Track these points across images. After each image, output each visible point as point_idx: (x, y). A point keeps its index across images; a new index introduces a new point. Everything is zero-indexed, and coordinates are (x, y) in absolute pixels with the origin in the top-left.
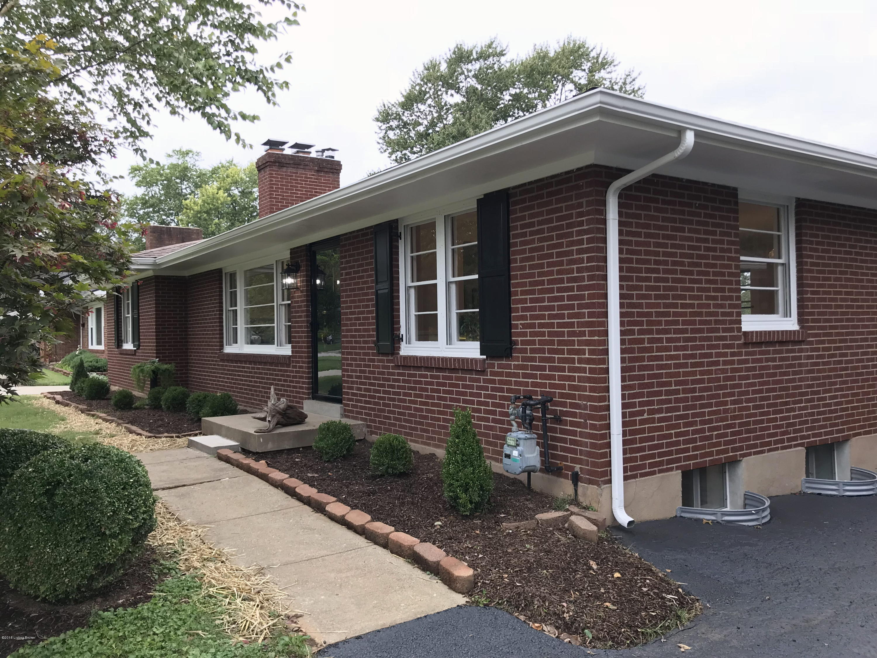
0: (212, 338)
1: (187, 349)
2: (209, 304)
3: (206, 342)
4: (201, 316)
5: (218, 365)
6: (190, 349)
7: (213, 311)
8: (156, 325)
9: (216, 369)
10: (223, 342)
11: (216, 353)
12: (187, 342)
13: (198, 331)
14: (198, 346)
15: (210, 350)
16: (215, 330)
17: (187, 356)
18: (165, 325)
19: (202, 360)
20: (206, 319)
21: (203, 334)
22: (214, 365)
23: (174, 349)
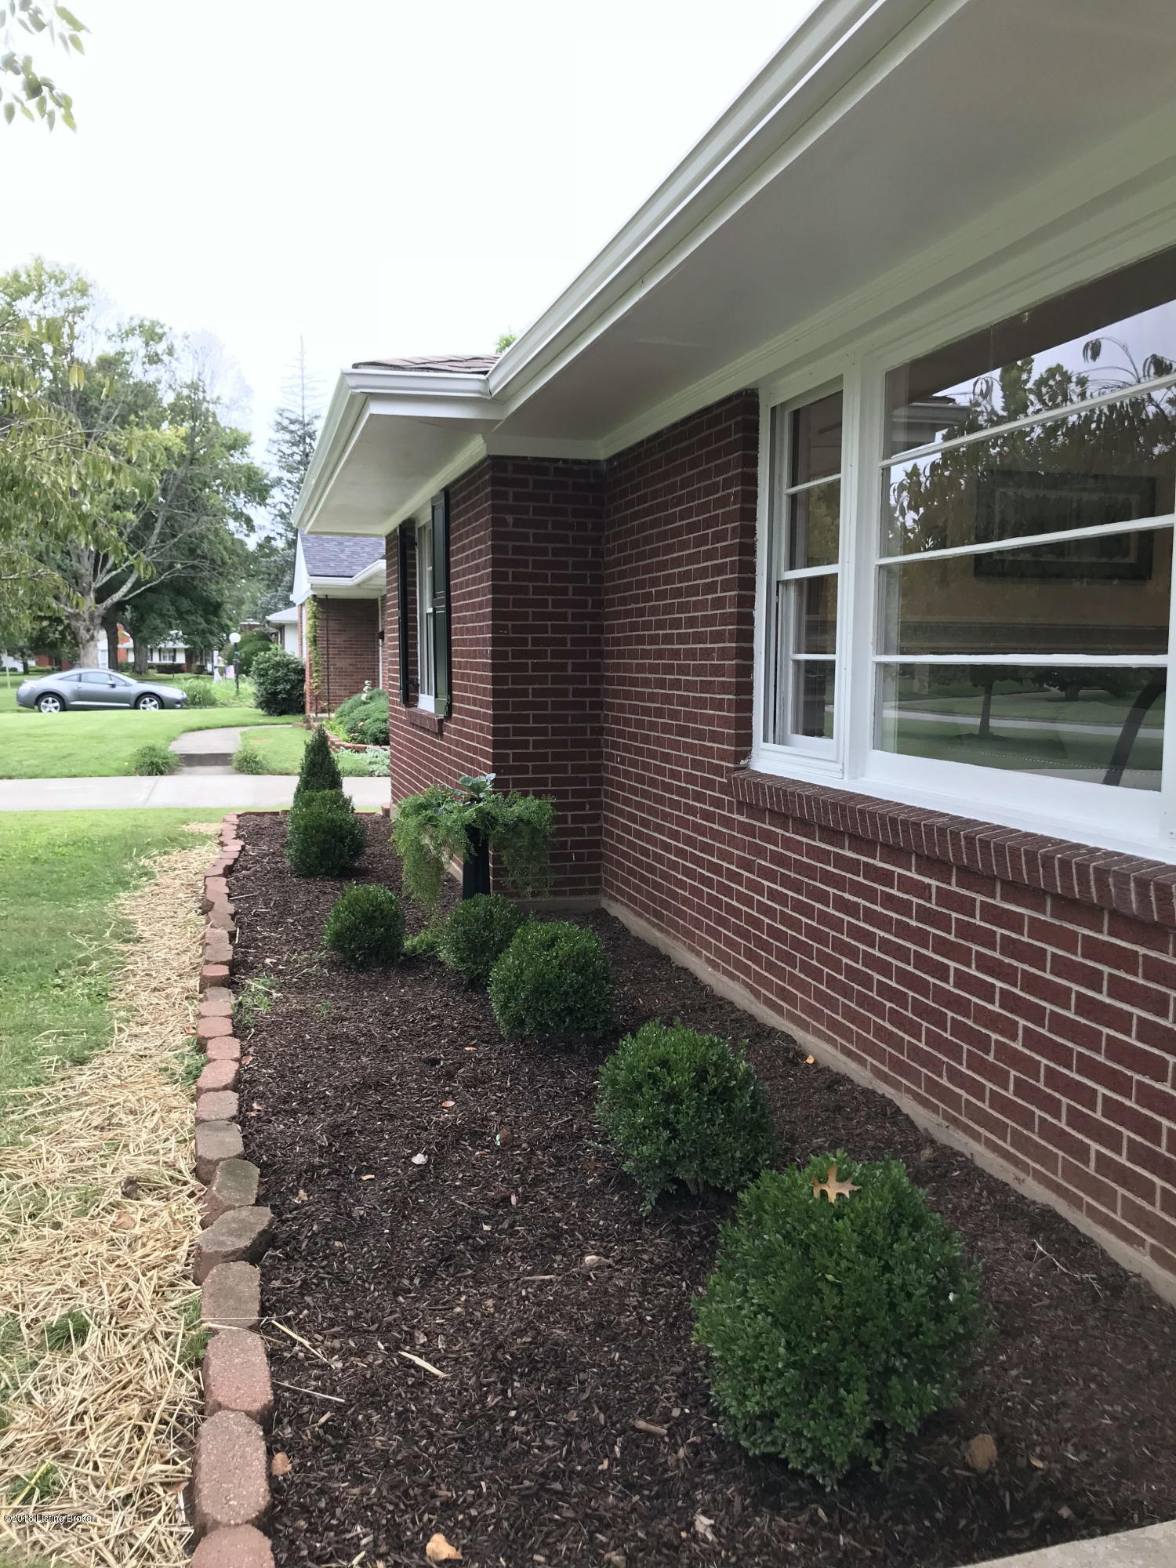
0: (701, 703)
1: (600, 731)
2: (693, 559)
3: (674, 715)
4: (654, 611)
5: (727, 822)
6: (611, 732)
7: (710, 588)
8: (495, 642)
9: (715, 835)
10: (748, 723)
11: (717, 770)
12: (599, 706)
13: (640, 668)
14: (640, 724)
15: (689, 748)
16: (717, 671)
17: (599, 756)
18: (524, 642)
19: (653, 783)
20: (675, 624)
21: (661, 684)
22: (708, 816)
23: (555, 732)
